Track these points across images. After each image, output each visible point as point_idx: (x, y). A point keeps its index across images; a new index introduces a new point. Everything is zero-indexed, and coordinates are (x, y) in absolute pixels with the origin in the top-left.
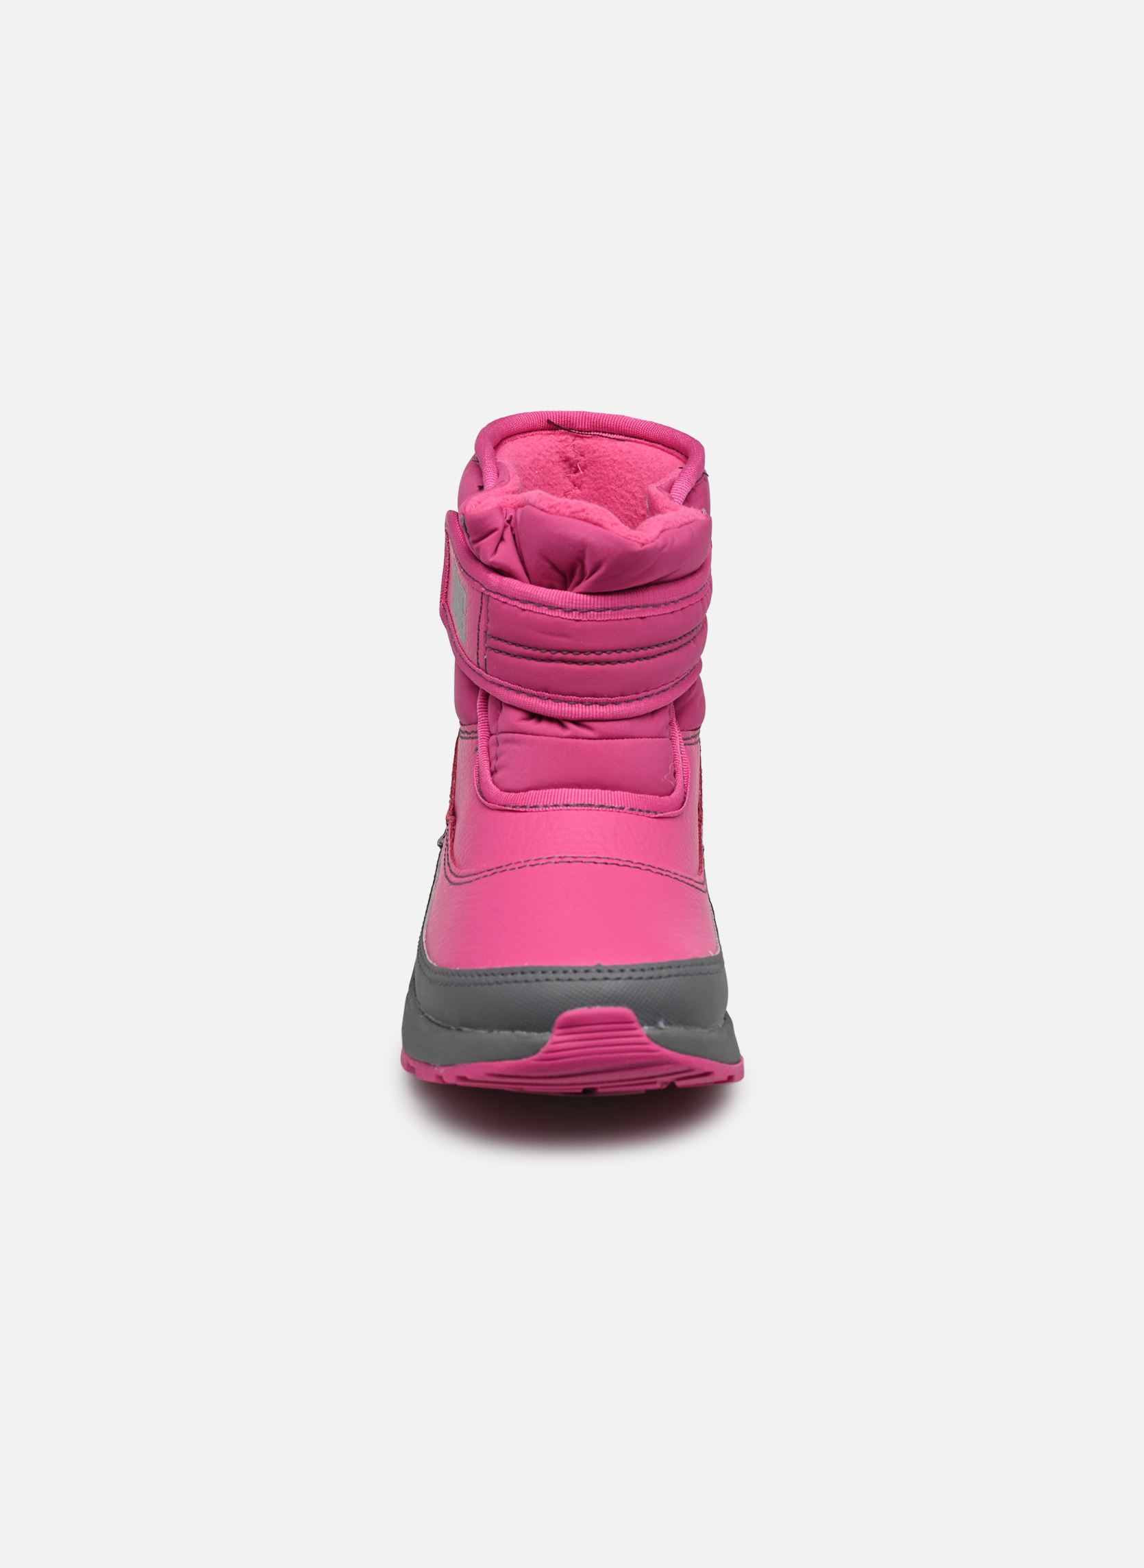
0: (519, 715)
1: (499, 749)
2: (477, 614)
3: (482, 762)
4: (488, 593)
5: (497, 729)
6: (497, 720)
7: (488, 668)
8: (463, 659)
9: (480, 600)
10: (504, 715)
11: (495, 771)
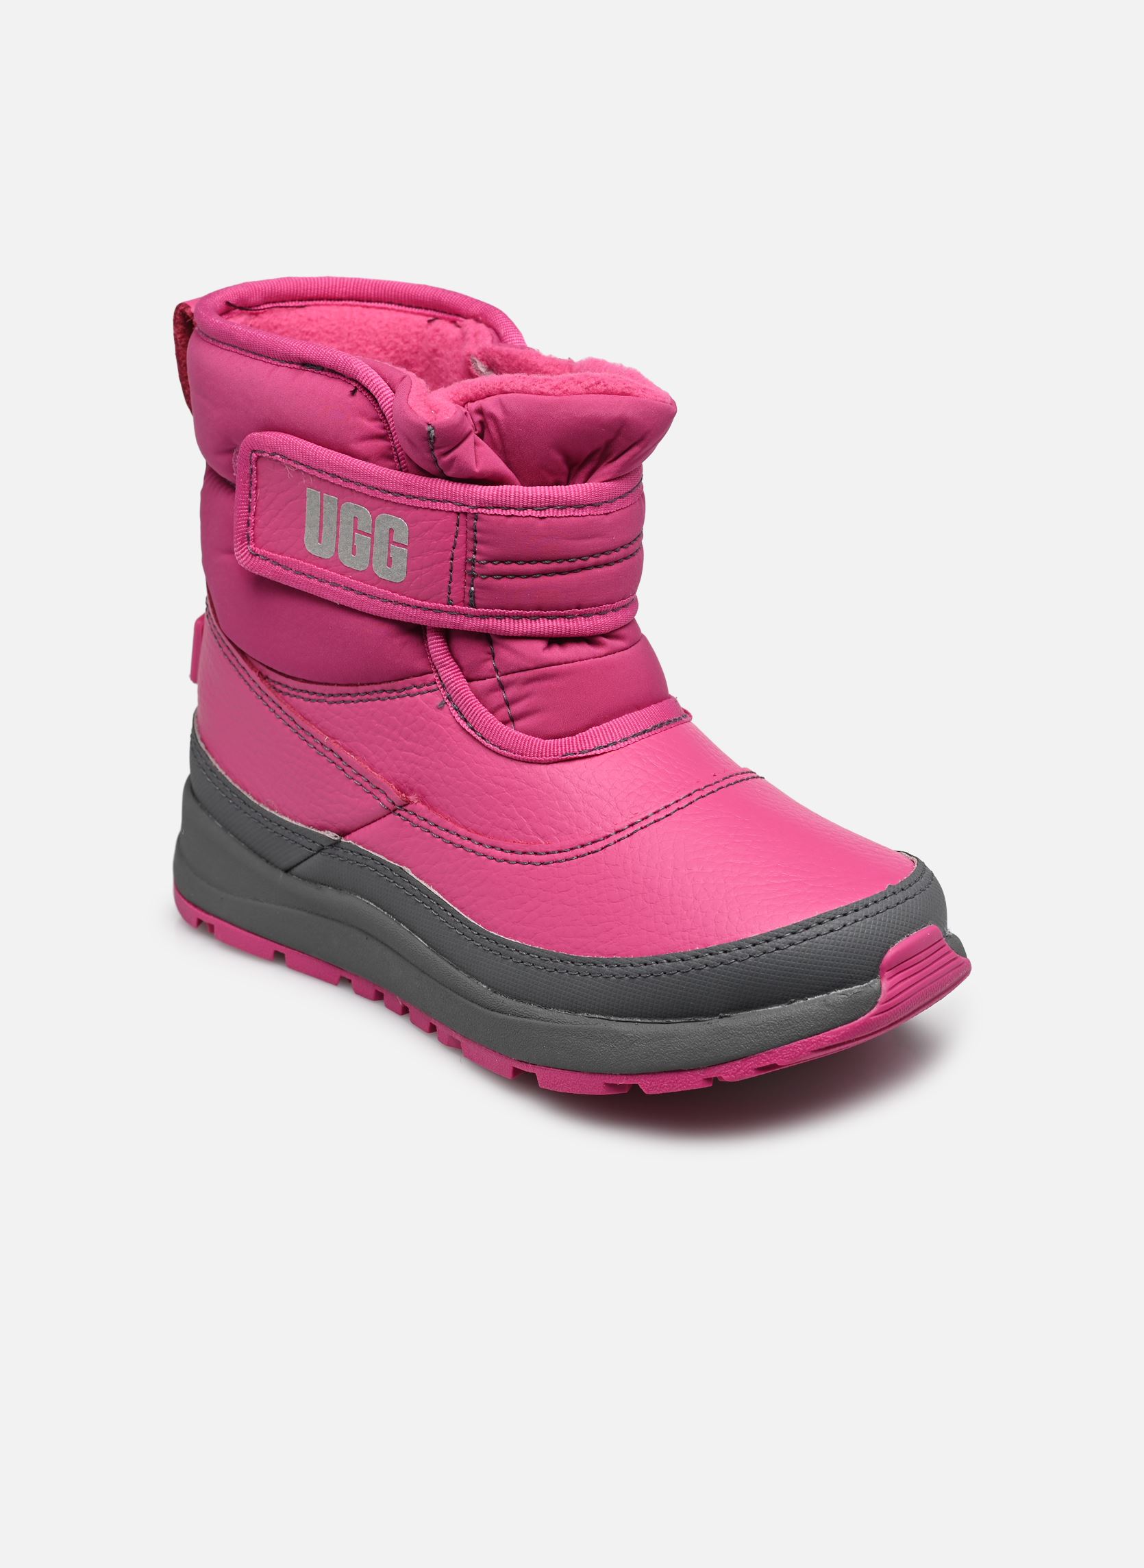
0: (540, 645)
1: (511, 692)
2: (449, 541)
3: (479, 715)
4: (475, 511)
5: (497, 670)
6: (488, 660)
7: (477, 602)
8: (397, 603)
9: (455, 523)
10: (515, 652)
11: (511, 720)
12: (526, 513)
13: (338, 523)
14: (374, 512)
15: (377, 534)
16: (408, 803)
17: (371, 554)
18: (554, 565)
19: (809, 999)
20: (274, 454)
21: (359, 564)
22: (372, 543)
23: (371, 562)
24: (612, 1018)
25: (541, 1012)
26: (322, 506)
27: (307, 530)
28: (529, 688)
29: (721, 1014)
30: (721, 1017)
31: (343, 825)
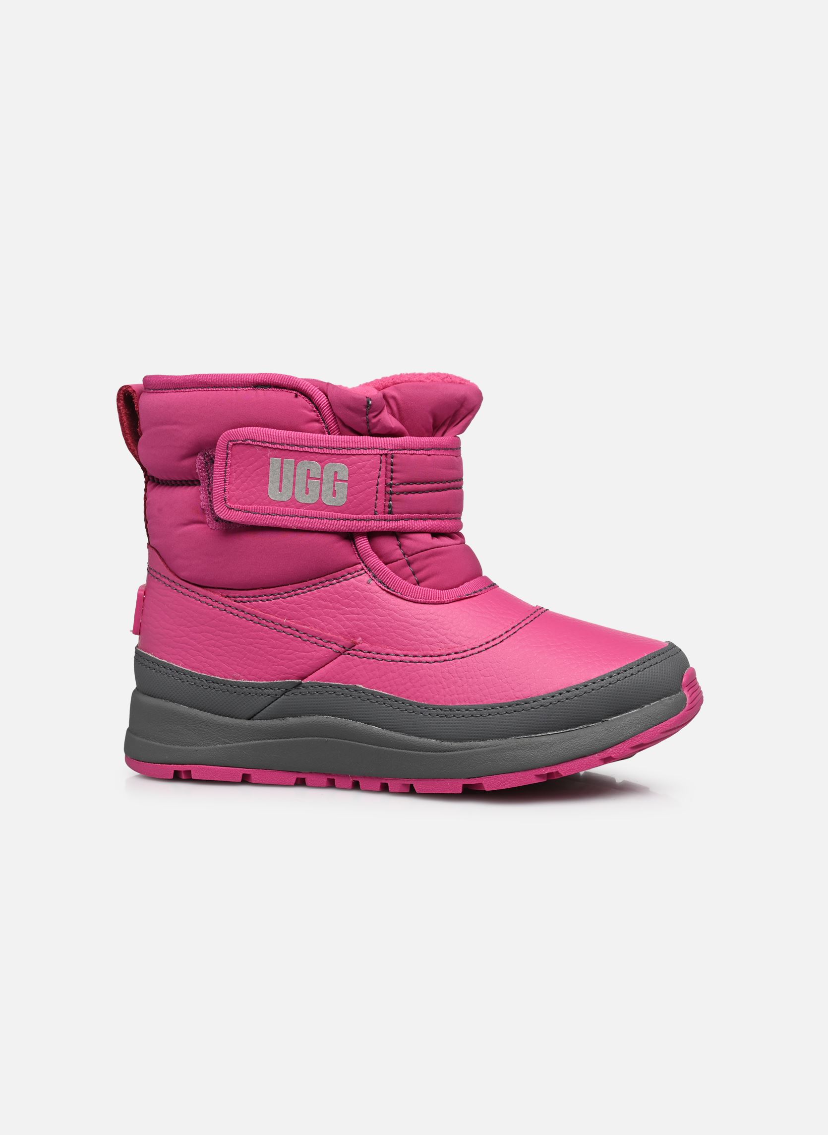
0: (428, 536)
1: (415, 566)
2: (375, 473)
3: (398, 582)
4: (391, 452)
5: (404, 554)
6: (397, 549)
7: (394, 510)
8: (340, 519)
9: (379, 461)
10: (415, 540)
11: (418, 583)
12: (420, 452)
13: (295, 476)
14: (322, 463)
15: (325, 477)
16: (355, 644)
17: (321, 491)
18: (435, 485)
19: (652, 704)
20: (246, 440)
21: (311, 499)
22: (321, 484)
23: (320, 496)
24: (533, 736)
25: (482, 743)
26: (282, 468)
27: (270, 485)
28: (428, 561)
29: (603, 720)
30: (603, 721)
31: (301, 673)
